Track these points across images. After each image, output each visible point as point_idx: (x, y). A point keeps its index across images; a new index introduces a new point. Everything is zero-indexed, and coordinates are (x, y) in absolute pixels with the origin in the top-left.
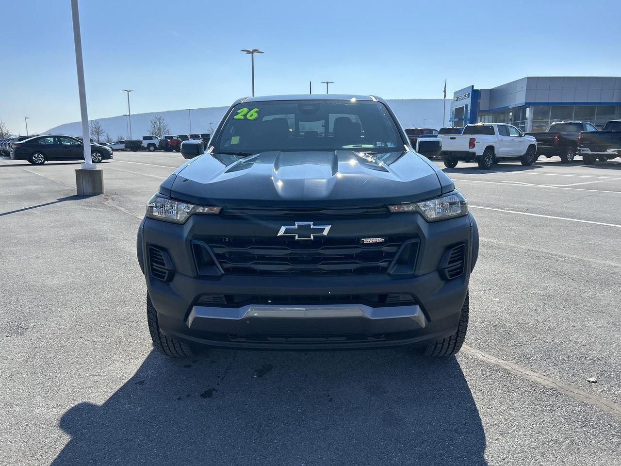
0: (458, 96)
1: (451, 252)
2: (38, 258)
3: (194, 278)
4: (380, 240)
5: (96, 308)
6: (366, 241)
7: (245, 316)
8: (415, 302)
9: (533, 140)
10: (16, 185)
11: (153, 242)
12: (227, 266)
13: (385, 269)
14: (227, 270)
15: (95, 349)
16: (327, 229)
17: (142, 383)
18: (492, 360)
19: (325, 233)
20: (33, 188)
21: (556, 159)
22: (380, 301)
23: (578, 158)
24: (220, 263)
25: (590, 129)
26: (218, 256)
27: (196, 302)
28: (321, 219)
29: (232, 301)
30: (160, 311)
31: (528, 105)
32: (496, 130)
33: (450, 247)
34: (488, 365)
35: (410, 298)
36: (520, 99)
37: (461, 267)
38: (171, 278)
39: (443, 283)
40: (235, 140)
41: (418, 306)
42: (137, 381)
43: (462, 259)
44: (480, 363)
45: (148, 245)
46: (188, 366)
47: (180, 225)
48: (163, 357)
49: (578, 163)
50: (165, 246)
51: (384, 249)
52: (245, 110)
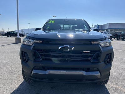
0: (95, 26)
1: (108, 56)
2: (3, 56)
3: (34, 61)
4: (88, 52)
5: (12, 68)
6: (84, 52)
7: (48, 73)
8: (98, 70)
9: (111, 35)
10: (3, 41)
11: (23, 51)
12: (43, 58)
13: (89, 60)
14: (43, 59)
15: (9, 79)
16: (73, 48)
17: (19, 90)
18: (115, 86)
19: (73, 49)
20: (6, 41)
21: (116, 39)
22: (88, 70)
23: (120, 39)
24: (41, 57)
25: (123, 33)
26: (41, 55)
27: (34, 68)
28: (72, 45)
29: (45, 69)
30: (24, 70)
31: (109, 28)
32: (104, 33)
33: (107, 55)
34: (114, 88)
35: (96, 69)
36: (107, 27)
37: (110, 61)
38: (27, 61)
39: (105, 65)
40: (48, 27)
41: (99, 72)
42: (18, 90)
43: (110, 58)
44: (112, 87)
45: (22, 52)
46: (33, 85)
47: (31, 46)
48: (26, 82)
49: (120, 40)
50: (26, 52)
51: (90, 54)
52: (51, 21)
